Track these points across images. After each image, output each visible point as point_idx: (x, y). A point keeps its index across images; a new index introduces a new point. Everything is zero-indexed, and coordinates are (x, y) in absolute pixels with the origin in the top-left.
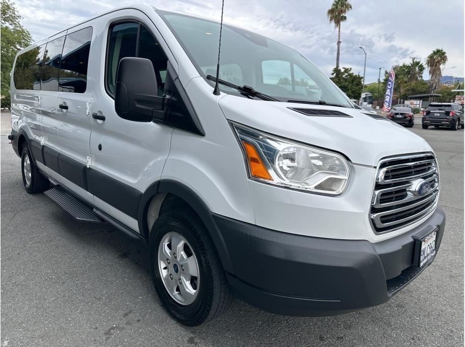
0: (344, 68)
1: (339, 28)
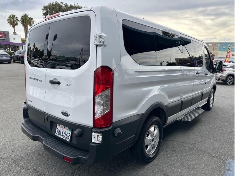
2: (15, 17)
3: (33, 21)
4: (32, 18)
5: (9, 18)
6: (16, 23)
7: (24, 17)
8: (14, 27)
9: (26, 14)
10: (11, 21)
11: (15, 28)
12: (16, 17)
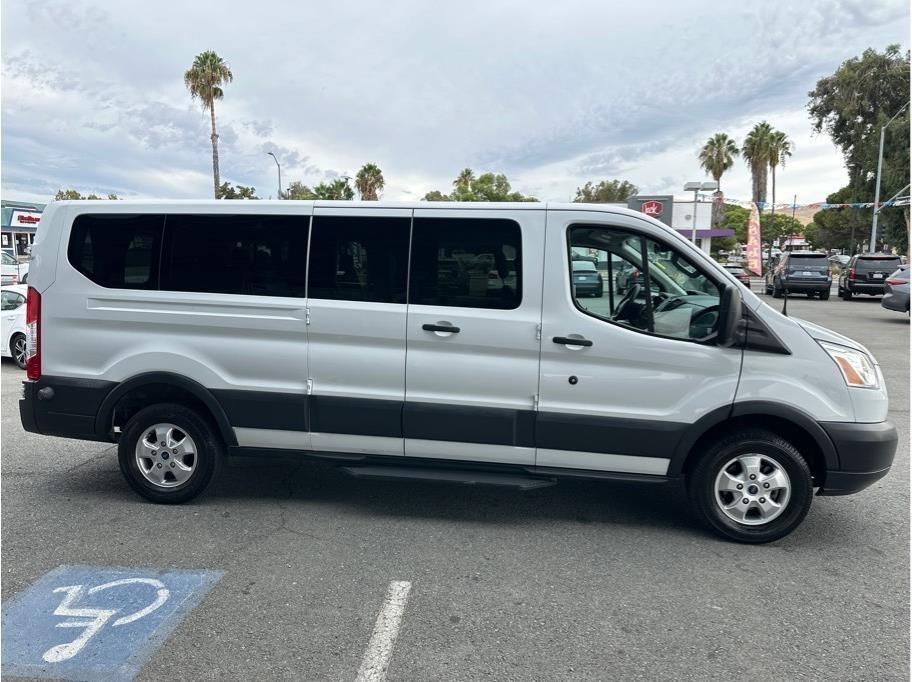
0: (238, 187)
1: (212, 110)
2: (727, 142)
3: (786, 143)
4: (783, 135)
5: (706, 148)
6: (725, 161)
7: (756, 136)
8: (717, 175)
9: (763, 126)
10: (710, 157)
11: (721, 178)
12: (730, 142)
